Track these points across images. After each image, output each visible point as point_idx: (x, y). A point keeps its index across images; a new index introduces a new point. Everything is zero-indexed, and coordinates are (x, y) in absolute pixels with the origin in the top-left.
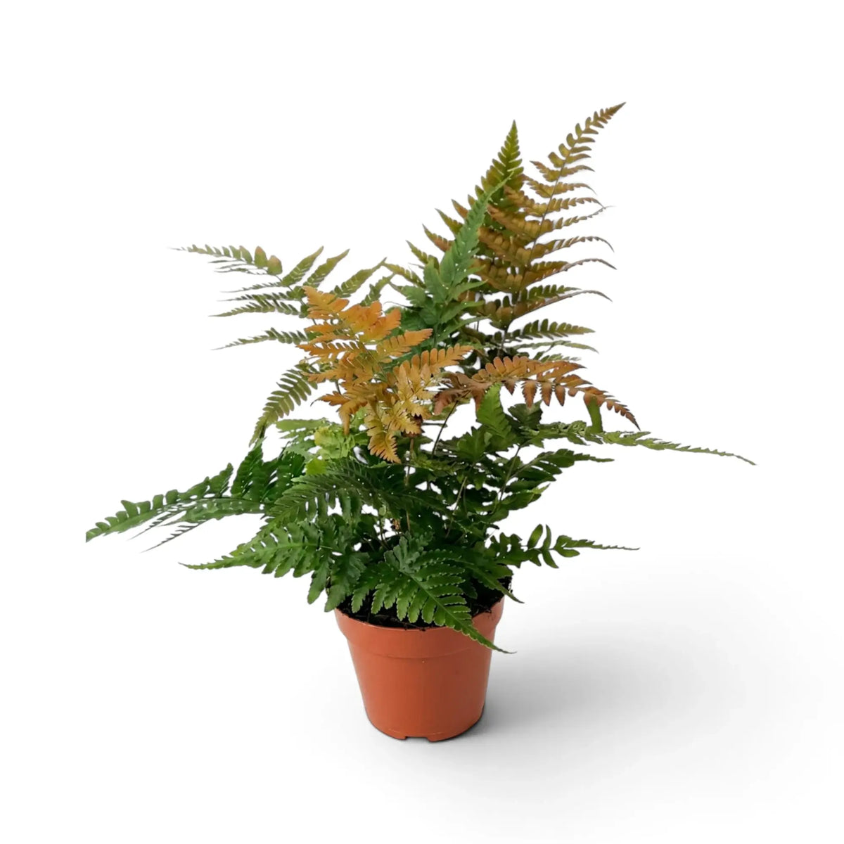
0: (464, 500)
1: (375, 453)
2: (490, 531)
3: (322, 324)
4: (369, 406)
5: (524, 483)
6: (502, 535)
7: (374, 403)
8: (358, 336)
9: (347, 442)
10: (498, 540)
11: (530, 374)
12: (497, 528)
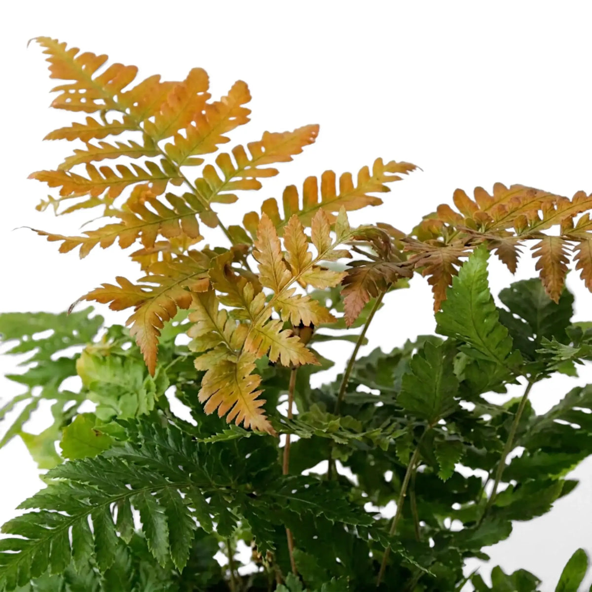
0: (413, 500)
1: (216, 411)
2: (470, 565)
3: (84, 122)
4: (195, 306)
5: (540, 458)
6: (497, 572)
7: (206, 300)
8: (162, 148)
9: (151, 379)
10: (489, 583)
11: (547, 223)
12: (485, 558)
